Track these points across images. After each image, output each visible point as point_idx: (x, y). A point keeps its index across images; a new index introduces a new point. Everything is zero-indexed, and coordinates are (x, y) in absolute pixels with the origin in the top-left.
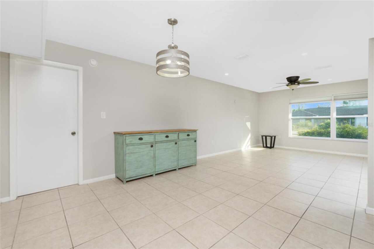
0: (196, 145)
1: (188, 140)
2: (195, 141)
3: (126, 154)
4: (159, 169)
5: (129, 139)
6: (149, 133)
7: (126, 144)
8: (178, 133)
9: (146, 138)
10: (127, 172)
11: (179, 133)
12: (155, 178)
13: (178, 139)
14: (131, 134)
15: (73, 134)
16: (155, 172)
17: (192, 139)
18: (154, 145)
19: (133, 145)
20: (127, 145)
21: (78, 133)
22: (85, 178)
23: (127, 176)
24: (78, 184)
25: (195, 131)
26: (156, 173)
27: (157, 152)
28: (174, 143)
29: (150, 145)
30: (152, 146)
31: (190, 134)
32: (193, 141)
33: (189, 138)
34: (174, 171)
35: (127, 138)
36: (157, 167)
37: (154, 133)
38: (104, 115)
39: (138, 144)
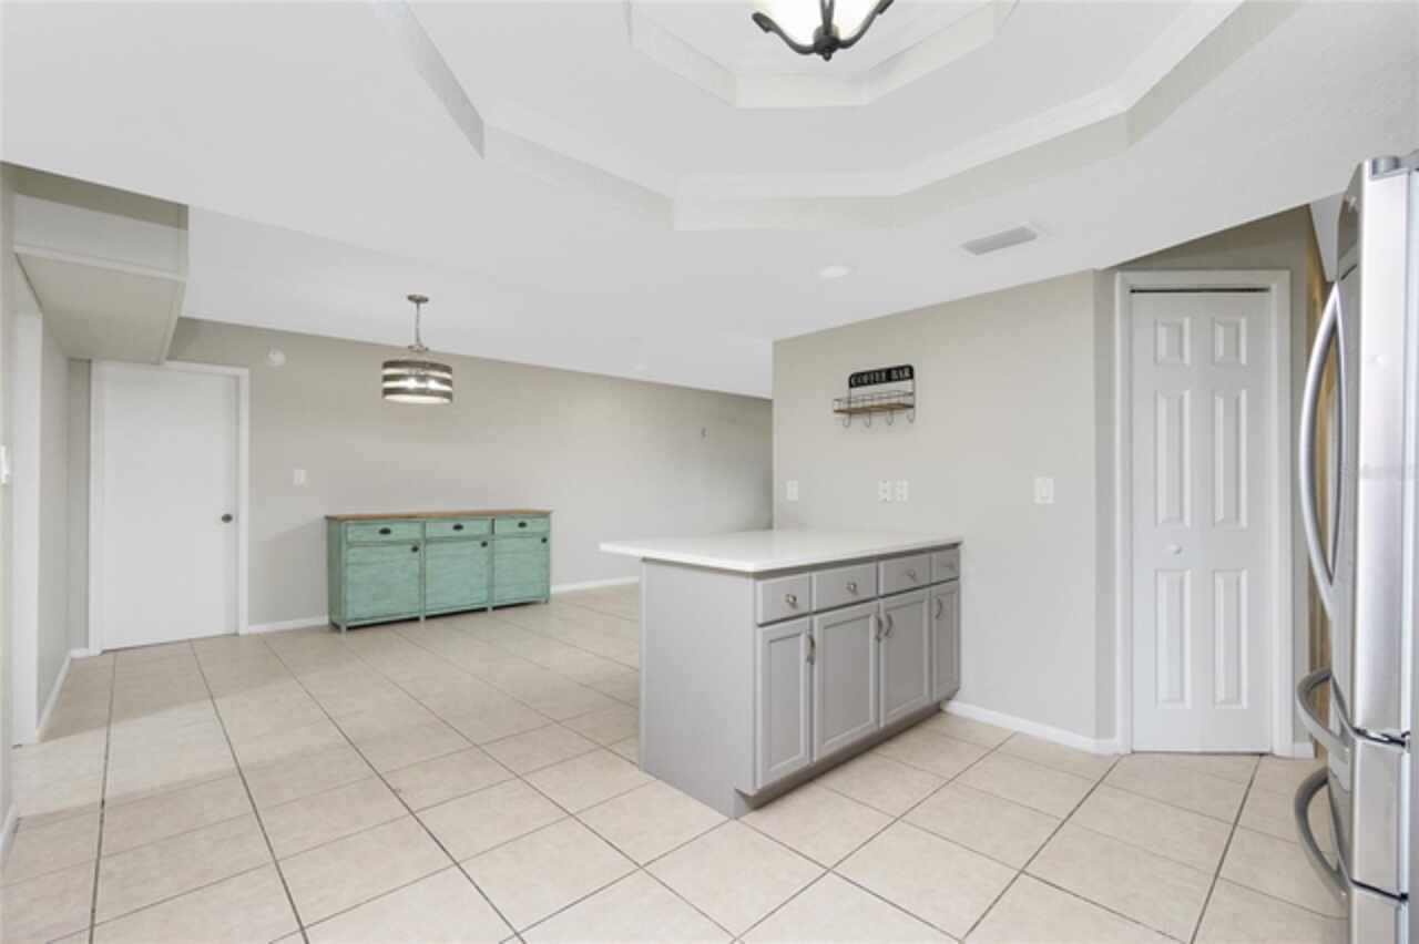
0: (548, 550)
1: (522, 536)
2: (544, 540)
3: (347, 564)
4: (435, 605)
5: (353, 533)
6: (409, 518)
7: (347, 543)
8: (490, 518)
9: (399, 531)
10: (350, 607)
11: (493, 520)
12: (422, 624)
13: (493, 532)
14: (360, 520)
15: (227, 518)
16: (426, 611)
17: (533, 535)
18: (421, 548)
19: (365, 545)
20: (350, 545)
21: (237, 519)
22: (252, 620)
23: (350, 615)
24: (236, 634)
25: (545, 515)
26: (428, 613)
27: (429, 562)
28: (478, 543)
29: (410, 547)
30: (415, 549)
31: (528, 521)
32: (538, 541)
33: (524, 533)
34: (480, 615)
35: (350, 529)
36: (429, 601)
37: (421, 517)
38: (300, 477)
39: (377, 544)
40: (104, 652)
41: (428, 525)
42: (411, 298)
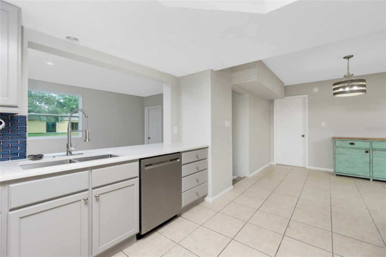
3: (336, 153)
4: (379, 176)
5: (338, 143)
6: (363, 139)
7: (336, 146)
9: (359, 144)
12: (371, 182)
14: (341, 139)
15: (303, 136)
18: (370, 152)
19: (343, 148)
21: (306, 136)
24: (305, 168)
26: (374, 179)
27: (374, 158)
29: (364, 151)
30: (367, 152)
35: (336, 141)
36: (375, 173)
37: (370, 140)
38: (323, 124)
39: (348, 148)
40: (277, 164)
41: (373, 143)
42: (345, 58)
